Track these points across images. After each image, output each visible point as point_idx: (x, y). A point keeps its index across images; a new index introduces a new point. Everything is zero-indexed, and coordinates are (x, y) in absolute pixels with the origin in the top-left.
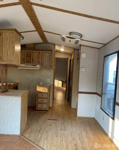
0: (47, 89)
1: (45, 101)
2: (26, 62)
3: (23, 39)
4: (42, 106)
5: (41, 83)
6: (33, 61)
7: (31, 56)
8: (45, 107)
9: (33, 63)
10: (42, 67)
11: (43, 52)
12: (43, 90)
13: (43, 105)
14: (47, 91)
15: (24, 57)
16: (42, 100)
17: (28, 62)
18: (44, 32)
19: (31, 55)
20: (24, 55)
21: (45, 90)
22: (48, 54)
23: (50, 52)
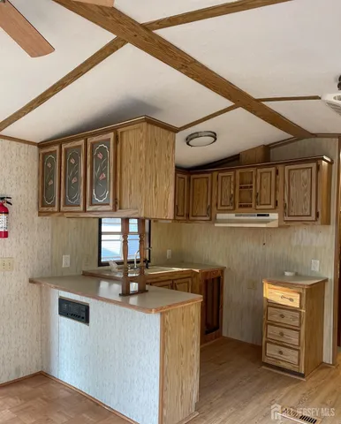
0: (297, 297)
1: (293, 338)
2: (240, 206)
3: (216, 139)
4: (281, 352)
5: (287, 274)
6: (257, 203)
7: (251, 187)
8: (291, 358)
9: (258, 207)
10: (286, 218)
11: (287, 168)
12: (283, 297)
13: (283, 349)
14: (296, 304)
15: (232, 192)
16: (282, 334)
17: (245, 205)
18: (263, 103)
19: (253, 185)
20: (232, 186)
21: (291, 300)
22: (305, 174)
23: (314, 165)
